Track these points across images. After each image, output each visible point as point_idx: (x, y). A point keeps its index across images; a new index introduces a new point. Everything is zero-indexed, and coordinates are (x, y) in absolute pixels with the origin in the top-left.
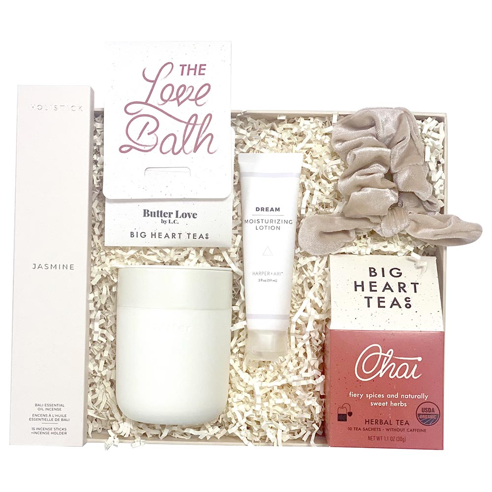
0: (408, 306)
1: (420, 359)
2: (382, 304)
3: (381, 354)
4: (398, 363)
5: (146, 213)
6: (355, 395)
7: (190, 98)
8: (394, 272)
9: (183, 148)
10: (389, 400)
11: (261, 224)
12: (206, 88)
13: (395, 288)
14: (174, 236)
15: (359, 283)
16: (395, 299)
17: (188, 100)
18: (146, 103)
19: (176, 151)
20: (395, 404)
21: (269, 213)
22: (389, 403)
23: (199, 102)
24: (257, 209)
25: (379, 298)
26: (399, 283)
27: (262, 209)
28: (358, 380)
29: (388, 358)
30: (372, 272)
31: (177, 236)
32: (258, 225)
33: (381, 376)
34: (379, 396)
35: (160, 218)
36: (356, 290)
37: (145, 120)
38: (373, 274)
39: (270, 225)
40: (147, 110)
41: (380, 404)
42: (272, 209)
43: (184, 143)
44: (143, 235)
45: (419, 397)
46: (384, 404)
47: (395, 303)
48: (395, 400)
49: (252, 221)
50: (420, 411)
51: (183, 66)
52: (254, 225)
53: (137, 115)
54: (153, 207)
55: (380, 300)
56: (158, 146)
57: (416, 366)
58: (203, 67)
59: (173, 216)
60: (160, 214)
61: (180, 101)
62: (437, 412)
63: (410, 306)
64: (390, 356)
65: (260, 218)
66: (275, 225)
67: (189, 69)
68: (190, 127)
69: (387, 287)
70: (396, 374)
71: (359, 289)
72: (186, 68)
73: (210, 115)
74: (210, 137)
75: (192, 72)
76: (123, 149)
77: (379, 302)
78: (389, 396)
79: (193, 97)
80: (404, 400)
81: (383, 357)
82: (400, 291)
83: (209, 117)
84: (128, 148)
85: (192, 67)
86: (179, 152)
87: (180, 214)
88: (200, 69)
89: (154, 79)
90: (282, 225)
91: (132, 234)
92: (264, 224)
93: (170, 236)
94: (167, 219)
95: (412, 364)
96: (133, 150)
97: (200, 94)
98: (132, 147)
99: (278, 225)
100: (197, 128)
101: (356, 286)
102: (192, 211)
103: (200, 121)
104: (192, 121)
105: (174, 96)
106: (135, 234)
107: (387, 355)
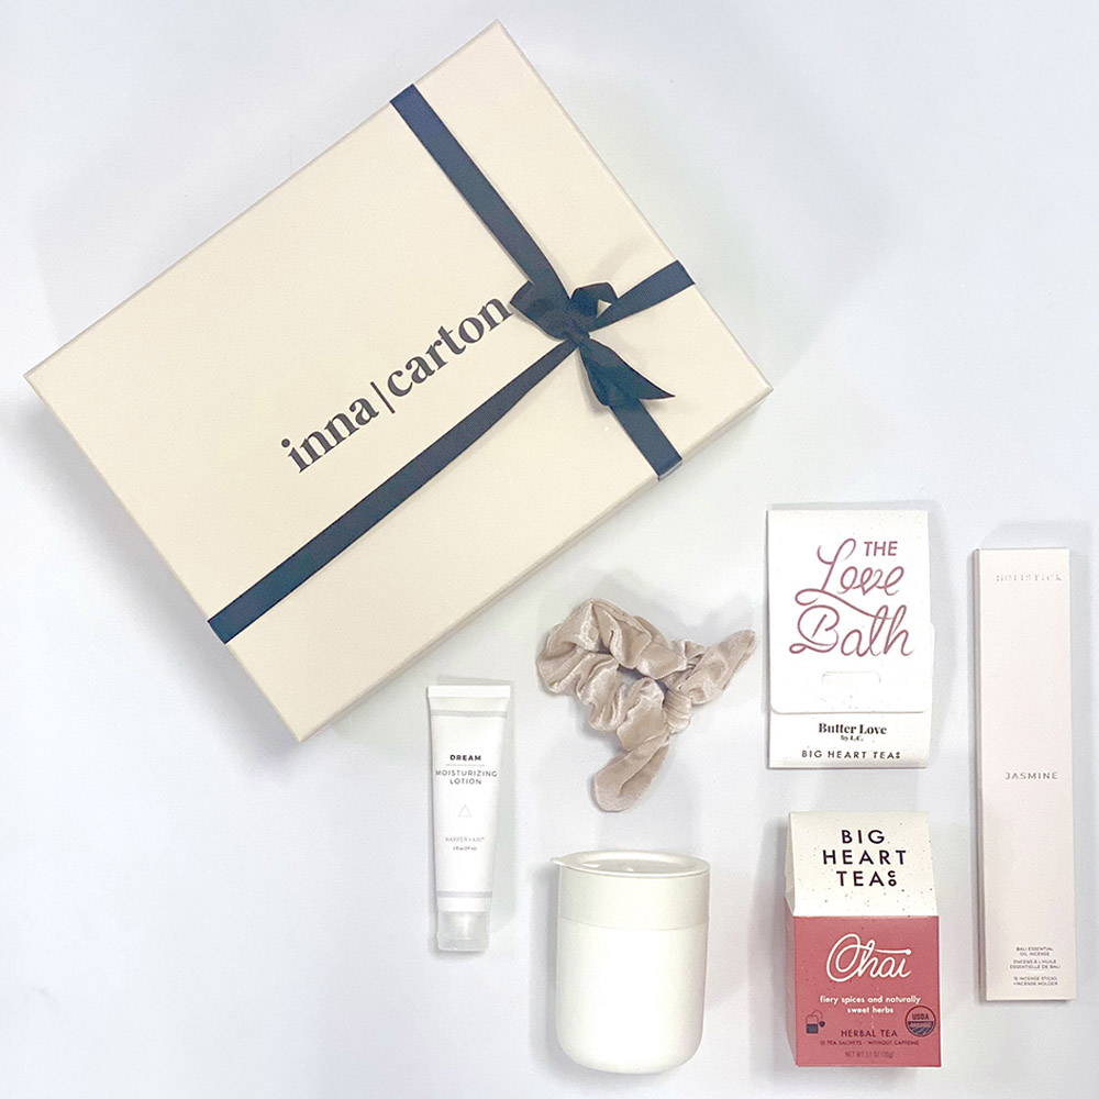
0: (893, 883)
1: (908, 952)
2: (859, 881)
3: (859, 946)
4: (881, 957)
5: (822, 728)
6: (828, 1000)
7: (880, 584)
8: (875, 836)
9: (870, 648)
10: (871, 1005)
11: (456, 776)
12: (899, 572)
13: (876, 858)
14: (856, 755)
15: (829, 853)
16: (876, 874)
17: (875, 588)
18: (822, 591)
19: (861, 652)
20: (879, 1011)
21: (468, 762)
22: (871, 1010)
23: (890, 590)
24: (452, 757)
25: (855, 873)
26: (881, 852)
27: (459, 757)
28: (831, 981)
29: (868, 951)
30: (846, 837)
31: (861, 755)
32: (453, 778)
33: (860, 975)
34: (858, 1000)
35: (840, 734)
36: (825, 862)
37: (823, 611)
38: (847, 839)
39: (468, 777)
40: (823, 599)
41: (859, 1011)
42: (471, 758)
43: (872, 642)
44: (818, 754)
45: (909, 1000)
46: (864, 1010)
47: (876, 879)
48: (878, 1005)
49: (445, 773)
50: (910, 1019)
51: (868, 543)
52: (448, 778)
53: (811, 606)
54: (831, 721)
55: (857, 876)
56: (839, 645)
57: (904, 961)
58: (893, 545)
59: (857, 732)
60: (839, 728)
61: (866, 589)
62: (931, 1019)
63: (895, 883)
64: (871, 950)
65: (456, 769)
66: (475, 778)
67: (876, 548)
68: (879, 622)
69: (866, 858)
70: (879, 972)
71: (830, 860)
72: (872, 547)
73: (904, 607)
74: (904, 635)
75: (879, 552)
76: (795, 649)
77: (855, 878)
78: (870, 1000)
79: (881, 583)
80: (890, 1005)
81: (862, 950)
82: (882, 863)
83: (902, 609)
84: (801, 647)
85: (880, 545)
86: (866, 652)
87: (865, 730)
88: (889, 548)
89: (831, 560)
90: (483, 778)
91: (804, 754)
92: (461, 777)
93: (852, 755)
94: (849, 735)
95: (898, 958)
96: (807, 649)
97: (890, 581)
98: (805, 647)
99: (479, 778)
100: (888, 623)
101: (825, 856)
102: (880, 726)
103: (891, 614)
104: (882, 614)
105: (858, 582)
106: (808, 753)
107: (867, 947)
